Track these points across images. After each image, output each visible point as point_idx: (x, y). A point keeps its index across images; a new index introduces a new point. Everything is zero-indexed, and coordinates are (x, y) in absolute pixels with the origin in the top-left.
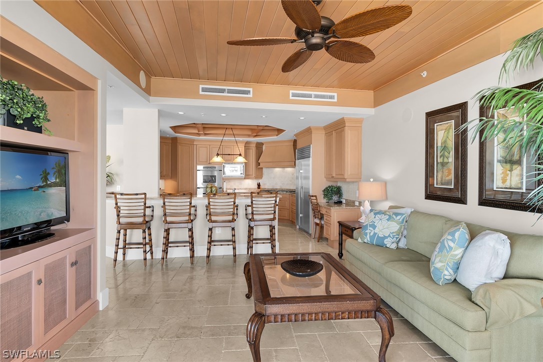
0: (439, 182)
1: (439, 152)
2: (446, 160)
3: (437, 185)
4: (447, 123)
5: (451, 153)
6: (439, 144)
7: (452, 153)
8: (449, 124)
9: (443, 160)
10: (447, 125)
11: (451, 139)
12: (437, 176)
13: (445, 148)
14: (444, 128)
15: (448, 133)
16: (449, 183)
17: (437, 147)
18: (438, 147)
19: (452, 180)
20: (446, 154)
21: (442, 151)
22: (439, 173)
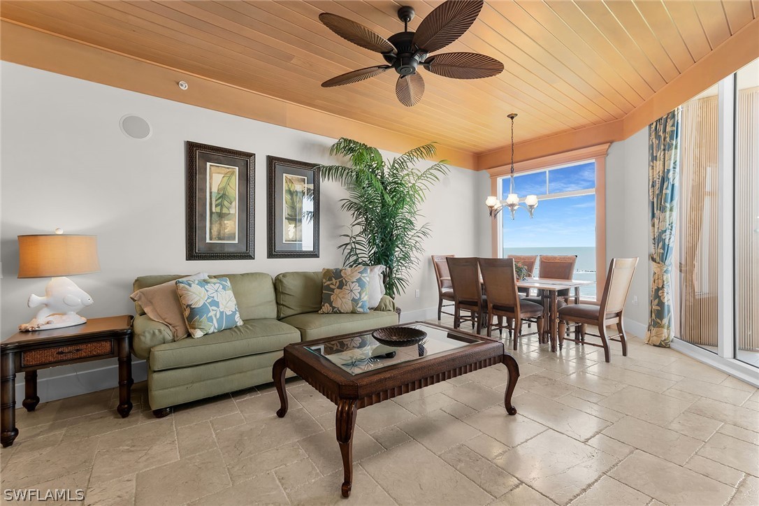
0: (214, 237)
1: (214, 200)
2: (225, 211)
3: (211, 239)
4: (228, 168)
5: (234, 203)
6: (215, 190)
7: (236, 204)
8: (230, 170)
9: (221, 209)
10: (228, 170)
11: (234, 188)
12: (210, 230)
13: (223, 196)
14: (223, 172)
15: (230, 178)
16: (232, 237)
17: (211, 193)
18: (213, 194)
19: (235, 234)
20: (226, 203)
21: (219, 198)
22: (213, 226)
